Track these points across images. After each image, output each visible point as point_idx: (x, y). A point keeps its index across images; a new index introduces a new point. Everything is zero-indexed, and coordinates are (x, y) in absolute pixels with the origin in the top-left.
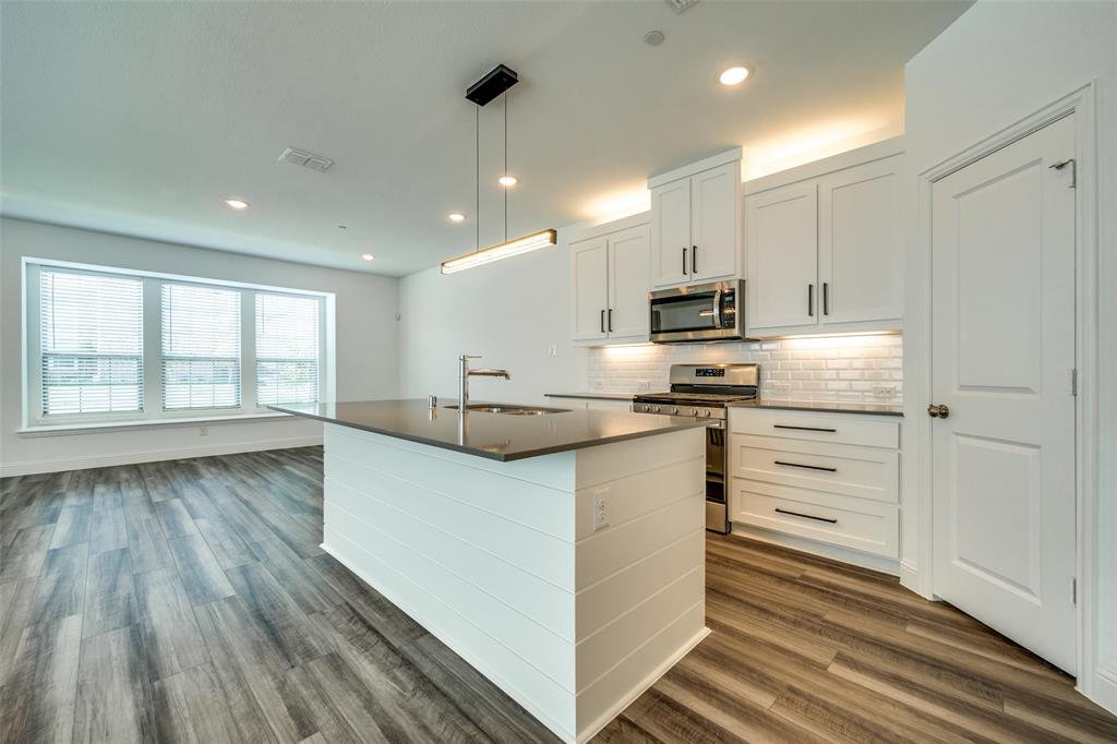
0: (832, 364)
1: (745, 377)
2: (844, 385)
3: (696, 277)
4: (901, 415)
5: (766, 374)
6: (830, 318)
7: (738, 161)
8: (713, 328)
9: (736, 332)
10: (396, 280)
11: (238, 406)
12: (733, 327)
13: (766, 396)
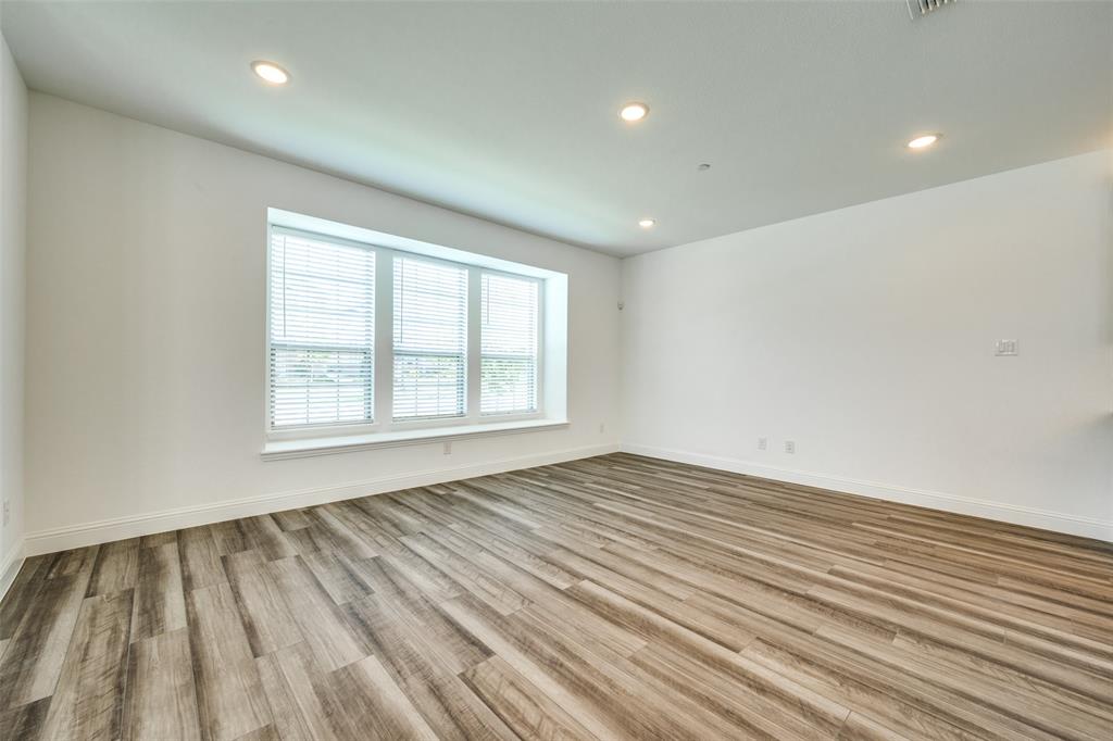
10: (620, 261)
11: (461, 414)
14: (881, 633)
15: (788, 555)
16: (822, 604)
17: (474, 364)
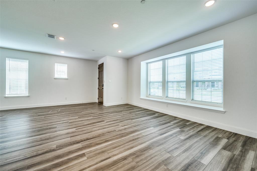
14: (59, 146)
15: (100, 151)
16: (75, 143)
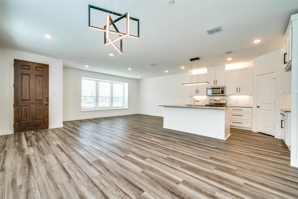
0: (239, 100)
1: (224, 102)
2: (241, 103)
3: (216, 85)
4: (252, 107)
5: (227, 101)
6: (240, 93)
7: (224, 67)
8: (220, 94)
9: (224, 95)
10: (138, 80)
12: (224, 94)
13: (227, 105)
17: (112, 99)
